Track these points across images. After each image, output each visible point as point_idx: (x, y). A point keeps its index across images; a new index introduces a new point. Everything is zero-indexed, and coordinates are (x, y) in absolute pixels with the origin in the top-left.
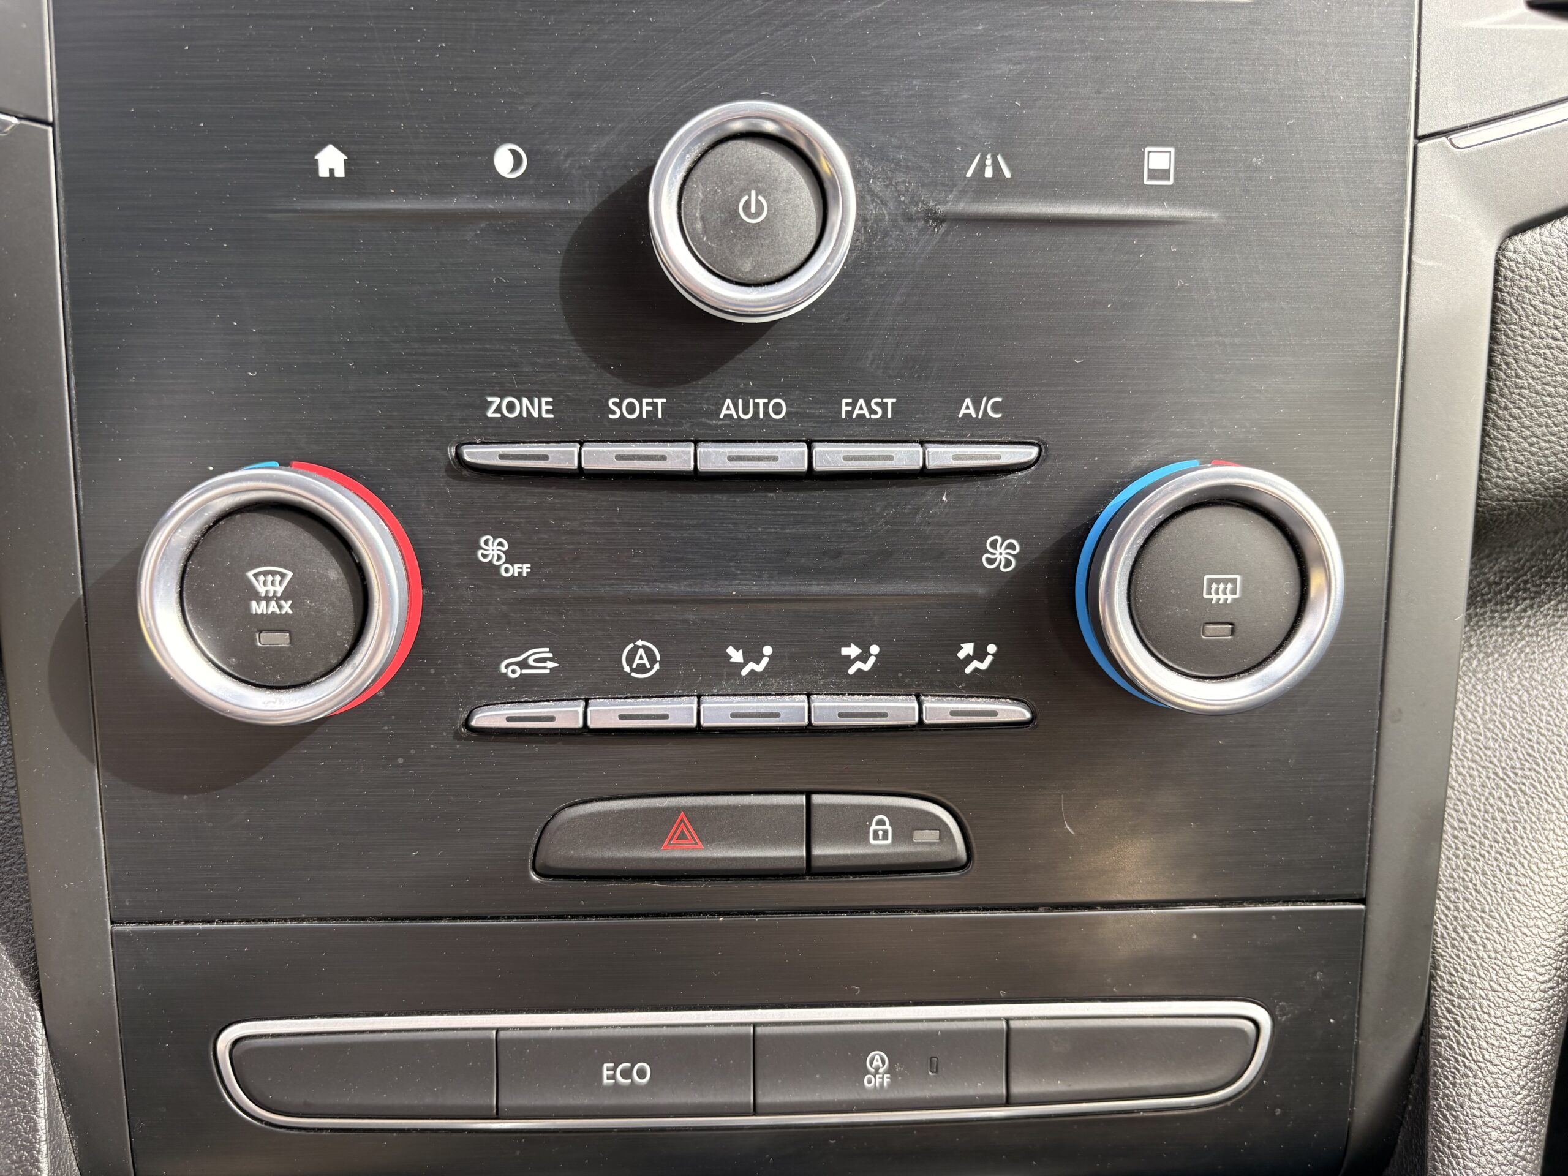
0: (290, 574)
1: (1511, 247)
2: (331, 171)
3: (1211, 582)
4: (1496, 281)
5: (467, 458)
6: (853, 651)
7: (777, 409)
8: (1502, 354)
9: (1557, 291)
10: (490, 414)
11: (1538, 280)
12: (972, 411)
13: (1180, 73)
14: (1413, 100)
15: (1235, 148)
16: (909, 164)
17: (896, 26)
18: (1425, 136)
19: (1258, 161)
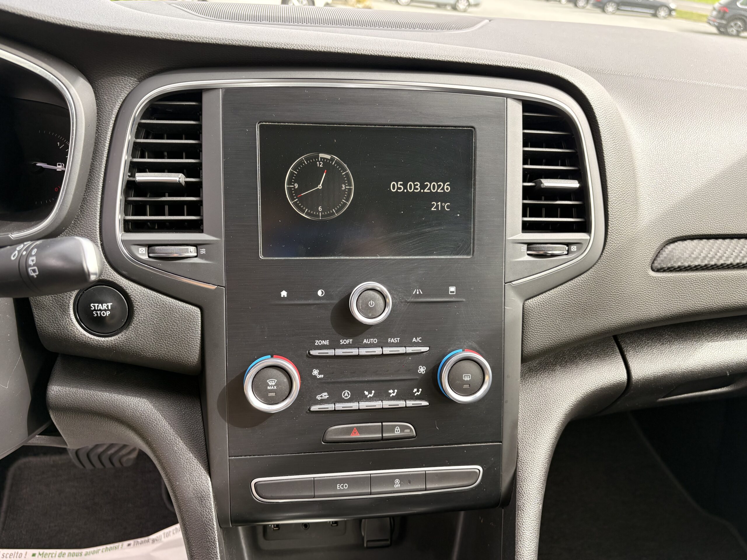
0: (276, 380)
1: (526, 303)
2: (284, 296)
3: (464, 376)
4: (523, 310)
5: (311, 353)
6: (391, 391)
7: (375, 341)
8: (525, 325)
9: (536, 312)
10: (316, 344)
11: (532, 310)
12: (415, 340)
13: (456, 272)
14: (504, 276)
15: (468, 286)
16: (402, 291)
17: (399, 264)
18: (506, 283)
19: (472, 289)
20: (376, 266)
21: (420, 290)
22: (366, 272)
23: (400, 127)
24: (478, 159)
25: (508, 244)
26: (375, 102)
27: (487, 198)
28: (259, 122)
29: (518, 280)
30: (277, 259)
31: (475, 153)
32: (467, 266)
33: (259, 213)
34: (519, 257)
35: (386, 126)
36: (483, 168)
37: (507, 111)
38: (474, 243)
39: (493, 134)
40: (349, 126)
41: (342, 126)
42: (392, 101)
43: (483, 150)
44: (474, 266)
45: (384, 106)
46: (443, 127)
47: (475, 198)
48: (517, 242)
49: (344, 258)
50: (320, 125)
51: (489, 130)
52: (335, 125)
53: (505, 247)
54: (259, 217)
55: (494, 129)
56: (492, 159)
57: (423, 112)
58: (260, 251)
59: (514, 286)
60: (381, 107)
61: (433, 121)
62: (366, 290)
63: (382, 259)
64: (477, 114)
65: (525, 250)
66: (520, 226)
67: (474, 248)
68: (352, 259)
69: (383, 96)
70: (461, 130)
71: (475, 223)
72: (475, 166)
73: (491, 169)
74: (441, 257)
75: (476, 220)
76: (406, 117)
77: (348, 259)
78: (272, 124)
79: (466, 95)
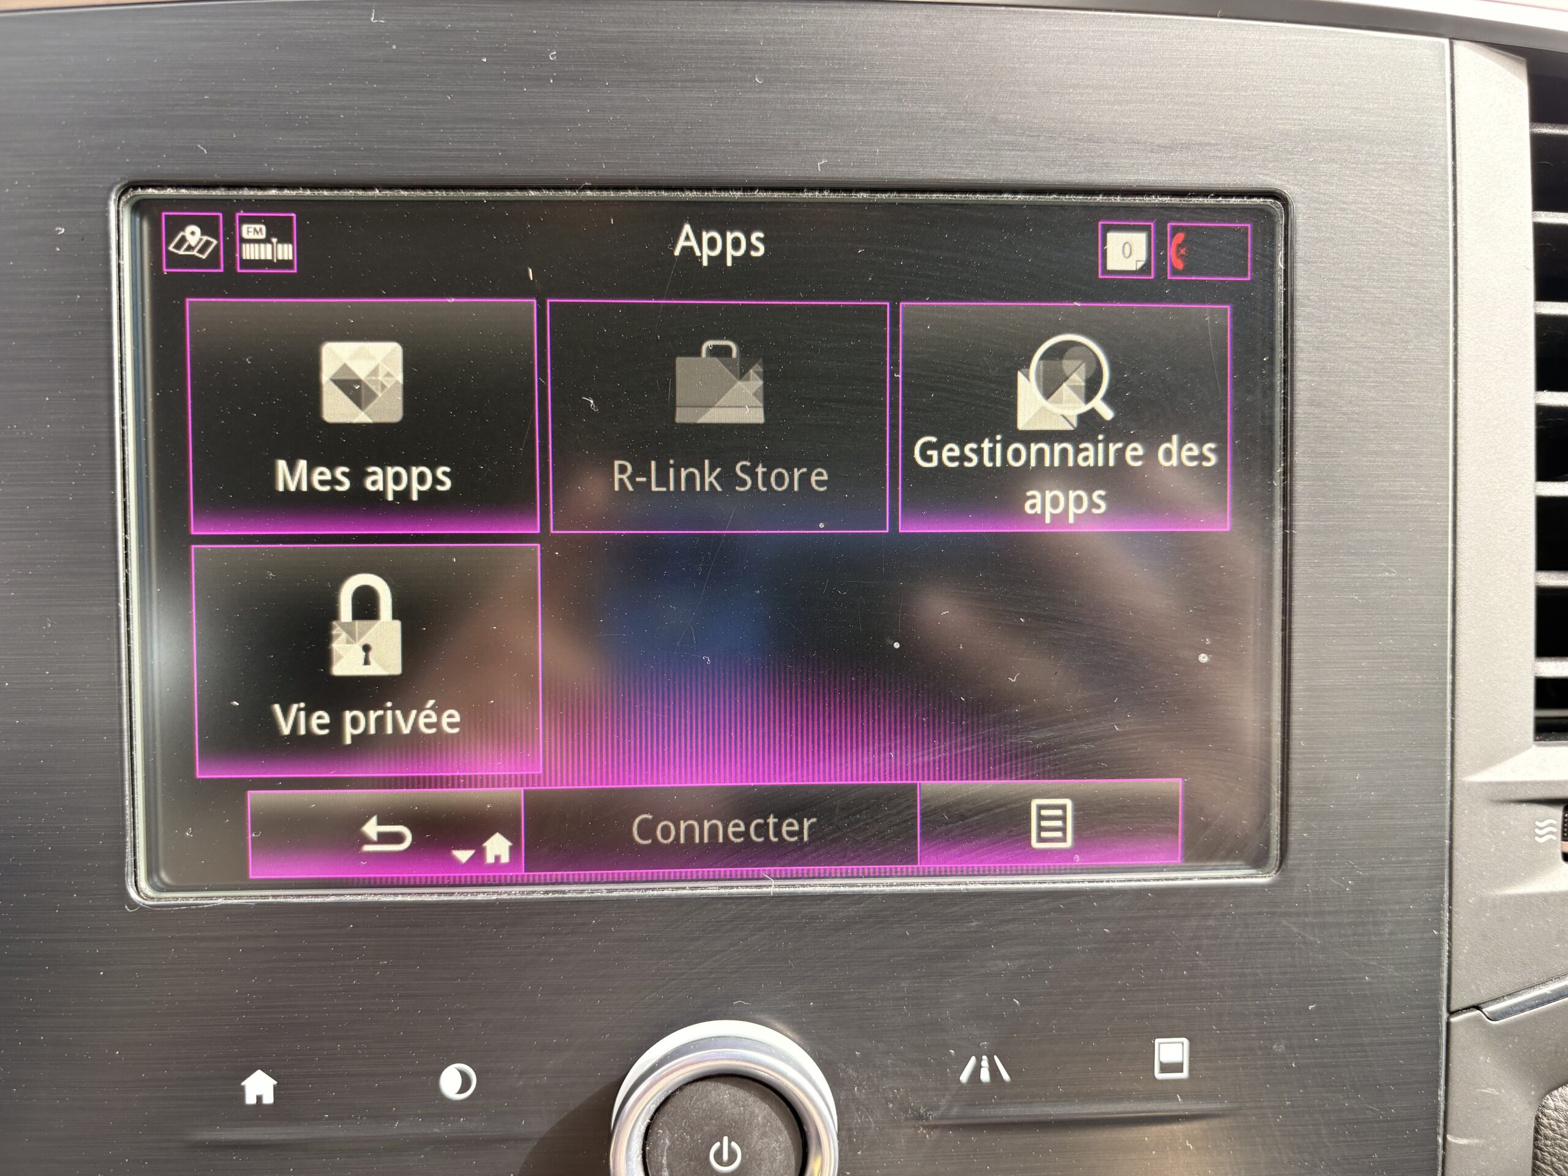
1: (1551, 1103)
2: (259, 1098)
4: (1536, 1139)
13: (1192, 961)
14: (1445, 975)
15: (1254, 1035)
16: (898, 1069)
17: (882, 926)
18: (1458, 1011)
19: (1278, 1048)
20: (754, 938)
21: (996, 1058)
22: (701, 967)
23: (884, 196)
25: (1466, 812)
26: (743, 66)
27: (1352, 566)
28: (125, 185)
29: (1520, 995)
30: (223, 905)
31: (1285, 330)
32: (1250, 930)
33: (124, 664)
34: (1523, 874)
35: (808, 192)
36: (1334, 410)
37: (1453, 106)
38: (1287, 805)
39: (1386, 227)
40: (605, 193)
41: (569, 194)
42: (840, 64)
43: (1331, 316)
44: (1290, 925)
45: (796, 87)
46: (1112, 198)
47: (1291, 566)
48: (1513, 797)
49: (580, 895)
50: (452, 193)
51: (1364, 209)
52: (532, 193)
53: (1451, 826)
54: (125, 686)
55: (1389, 204)
56: (1379, 362)
57: (1005, 116)
58: (129, 863)
59: (1498, 1027)
60: (779, 96)
61: (1060, 165)
62: (699, 1077)
63: (790, 896)
64: (1300, 125)
65: (1554, 837)
66: (1526, 710)
67: (1287, 830)
68: (623, 897)
69: (791, 39)
70: (1208, 208)
71: (1289, 702)
72: (1289, 398)
73: (1373, 412)
74: (1111, 884)
75: (1297, 686)
76: (917, 145)
77: (603, 897)
78: (195, 193)
79: (1235, 25)
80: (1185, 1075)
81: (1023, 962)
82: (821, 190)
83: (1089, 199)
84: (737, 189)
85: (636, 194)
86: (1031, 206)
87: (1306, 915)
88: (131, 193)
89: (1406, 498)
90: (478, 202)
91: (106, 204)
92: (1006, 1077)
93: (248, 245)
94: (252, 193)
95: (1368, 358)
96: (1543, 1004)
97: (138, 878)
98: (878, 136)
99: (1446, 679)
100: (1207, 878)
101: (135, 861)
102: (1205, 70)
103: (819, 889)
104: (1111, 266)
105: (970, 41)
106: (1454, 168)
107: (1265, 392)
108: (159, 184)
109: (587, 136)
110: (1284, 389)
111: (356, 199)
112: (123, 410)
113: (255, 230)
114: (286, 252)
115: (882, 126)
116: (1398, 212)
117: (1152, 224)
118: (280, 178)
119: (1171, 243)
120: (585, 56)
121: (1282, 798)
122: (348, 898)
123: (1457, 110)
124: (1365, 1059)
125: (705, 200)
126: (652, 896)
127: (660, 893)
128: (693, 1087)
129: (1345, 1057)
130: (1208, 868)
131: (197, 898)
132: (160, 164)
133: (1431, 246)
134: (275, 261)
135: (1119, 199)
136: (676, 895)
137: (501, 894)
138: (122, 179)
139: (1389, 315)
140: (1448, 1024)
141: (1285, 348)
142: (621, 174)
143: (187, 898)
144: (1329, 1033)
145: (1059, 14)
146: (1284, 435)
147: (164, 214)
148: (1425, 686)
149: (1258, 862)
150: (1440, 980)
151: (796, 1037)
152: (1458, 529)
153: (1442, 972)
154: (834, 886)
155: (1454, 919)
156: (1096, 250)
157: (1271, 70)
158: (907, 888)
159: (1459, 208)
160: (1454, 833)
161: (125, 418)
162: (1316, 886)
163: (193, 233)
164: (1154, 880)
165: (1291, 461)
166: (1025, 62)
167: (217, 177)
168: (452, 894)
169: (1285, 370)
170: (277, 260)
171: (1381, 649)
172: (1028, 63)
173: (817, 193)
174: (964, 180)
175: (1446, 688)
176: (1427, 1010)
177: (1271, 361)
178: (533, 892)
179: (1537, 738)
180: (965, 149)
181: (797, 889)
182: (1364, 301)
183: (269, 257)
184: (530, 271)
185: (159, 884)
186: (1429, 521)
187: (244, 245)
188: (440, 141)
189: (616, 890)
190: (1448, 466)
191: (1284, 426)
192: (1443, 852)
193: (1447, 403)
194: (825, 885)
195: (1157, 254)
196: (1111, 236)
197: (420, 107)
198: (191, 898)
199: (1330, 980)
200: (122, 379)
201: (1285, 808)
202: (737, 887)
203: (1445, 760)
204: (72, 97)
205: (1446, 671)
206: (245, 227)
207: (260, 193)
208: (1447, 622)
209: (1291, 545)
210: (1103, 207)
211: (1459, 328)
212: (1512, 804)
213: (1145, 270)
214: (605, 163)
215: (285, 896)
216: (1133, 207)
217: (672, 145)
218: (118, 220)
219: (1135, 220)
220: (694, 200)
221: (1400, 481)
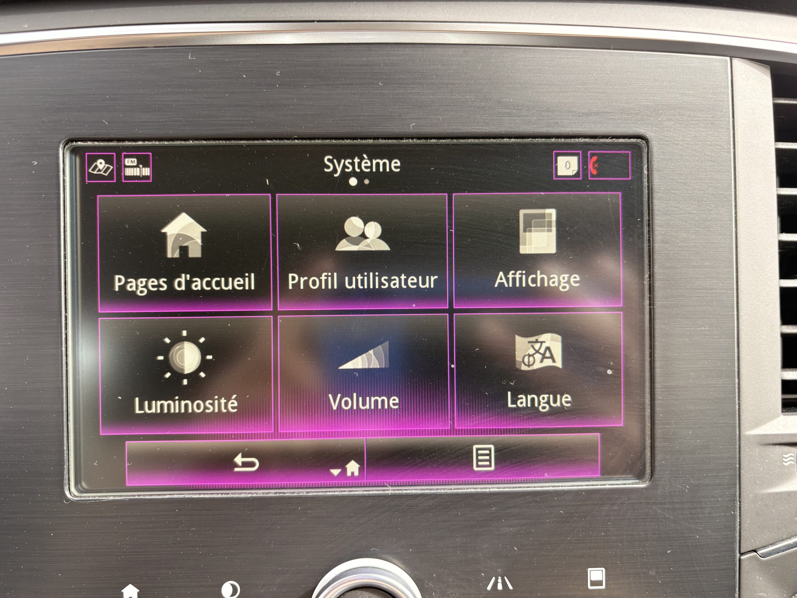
13: (606, 528)
14: (738, 535)
15: (639, 566)
16: (455, 583)
17: (446, 510)
18: (745, 553)
19: (652, 573)
20: (381, 516)
21: (505, 578)
22: (354, 531)
23: (444, 141)
24: (658, 220)
25: (747, 450)
26: (373, 77)
27: (685, 324)
28: (67, 140)
29: (777, 544)
30: (112, 500)
31: (649, 205)
32: (636, 512)
33: (64, 378)
34: (777, 482)
35: (406, 139)
36: (674, 245)
37: (732, 91)
38: (654, 447)
39: (698, 153)
40: (304, 141)
41: (286, 142)
42: (421, 75)
43: (672, 197)
44: (657, 509)
45: (399, 87)
46: (560, 139)
47: (654, 325)
48: (771, 442)
49: (292, 495)
50: (228, 142)
51: (687, 144)
52: (268, 141)
53: (740, 457)
54: (65, 389)
55: (700, 141)
56: (697, 221)
57: (504, 100)
58: (66, 479)
59: (767, 561)
60: (391, 91)
61: (533, 124)
62: (354, 588)
63: (399, 495)
64: (653, 102)
65: (793, 463)
66: (777, 396)
67: (654, 460)
68: (314, 495)
69: (397, 63)
70: (609, 144)
71: (654, 394)
72: (651, 239)
73: (694, 246)
74: (563, 488)
75: (658, 386)
76: (461, 115)
77: (304, 495)
78: (102, 144)
79: (620, 53)
80: (603, 587)
81: (518, 528)
82: (412, 138)
83: (548, 141)
84: (370, 139)
85: (320, 141)
86: (518, 144)
87: (665, 504)
88: (70, 144)
89: (711, 289)
90: (241, 146)
91: (58, 150)
92: (511, 587)
93: (128, 169)
94: (130, 143)
95: (691, 219)
96: (789, 549)
97: (70, 486)
98: (441, 111)
99: (735, 381)
100: (613, 485)
101: (69, 477)
102: (605, 76)
103: (414, 492)
104: (559, 173)
105: (486, 63)
106: (733, 122)
107: (639, 236)
108: (83, 139)
109: (295, 112)
110: (649, 235)
111: (181, 145)
112: (65, 251)
113: (132, 161)
114: (146, 172)
115: (443, 106)
116: (705, 145)
117: (580, 152)
118: (144, 136)
119: (590, 162)
120: (294, 73)
121: (651, 444)
122: (176, 496)
123: (734, 93)
124: (697, 578)
125: (355, 144)
126: (329, 495)
127: (333, 493)
128: (350, 593)
129: (687, 577)
130: (613, 479)
131: (100, 496)
132: (85, 130)
133: (722, 162)
134: (141, 176)
135: (563, 140)
136: (341, 495)
137: (253, 494)
138: (65, 137)
139: (701, 197)
140: (740, 560)
141: (649, 214)
142: (312, 132)
143: (95, 497)
144: (678, 565)
145: (531, 49)
146: (649, 258)
147: (87, 154)
148: (724, 385)
149: (640, 476)
150: (735, 537)
151: (403, 567)
152: (739, 305)
153: (736, 533)
154: (422, 490)
155: (742, 505)
156: (552, 165)
157: (639, 75)
158: (459, 491)
159: (736, 142)
160: (741, 461)
161: (66, 255)
162: (670, 489)
163: (101, 163)
164: (586, 486)
165: (653, 271)
166: (515, 73)
167: (112, 136)
168: (228, 494)
169: (649, 225)
170: (142, 176)
171: (701, 366)
172: (516, 73)
173: (410, 140)
174: (484, 132)
175: (735, 386)
176: (729, 553)
177: (642, 221)
178: (269, 493)
179: (784, 410)
180: (484, 116)
181: (403, 492)
182: (688, 190)
183: (138, 174)
184: (267, 180)
185: (81, 489)
186: (724, 301)
187: (126, 169)
188: (222, 117)
189: (311, 492)
190: (733, 273)
191: (649, 253)
192: (736, 470)
193: (733, 241)
194: (417, 490)
195: (583, 167)
196: (560, 159)
197: (213, 100)
198: (97, 496)
199: (678, 537)
200: (65, 236)
201: (653, 448)
202: (372, 491)
203: (735, 424)
204: (41, 97)
205: (735, 377)
206: (126, 160)
207: (134, 143)
208: (735, 352)
209: (654, 314)
210: (555, 144)
211: (737, 203)
212: (771, 446)
213: (577, 175)
214: (304, 126)
215: (144, 495)
216: (571, 144)
217: (338, 117)
218: (64, 157)
219: (571, 150)
220: (349, 144)
221: (709, 281)
